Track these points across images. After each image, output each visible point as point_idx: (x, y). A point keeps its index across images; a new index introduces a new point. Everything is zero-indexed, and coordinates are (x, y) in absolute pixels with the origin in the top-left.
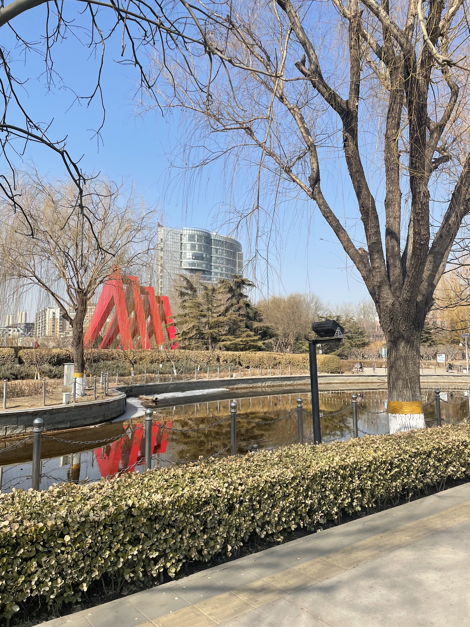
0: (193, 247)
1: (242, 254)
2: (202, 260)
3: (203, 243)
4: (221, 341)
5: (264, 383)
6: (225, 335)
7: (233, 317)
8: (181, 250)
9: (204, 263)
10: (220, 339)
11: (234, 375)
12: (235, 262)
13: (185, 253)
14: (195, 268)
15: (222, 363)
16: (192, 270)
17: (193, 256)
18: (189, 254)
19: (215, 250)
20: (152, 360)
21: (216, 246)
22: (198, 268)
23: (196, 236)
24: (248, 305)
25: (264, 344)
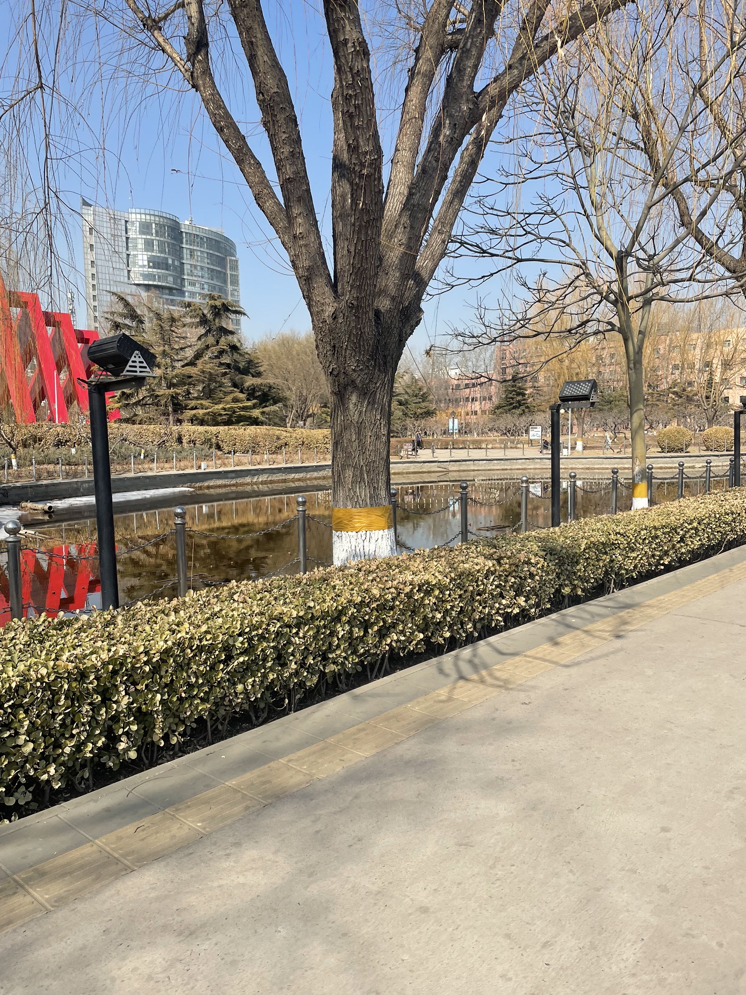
0: (149, 245)
1: (237, 261)
2: (167, 269)
3: (166, 239)
4: (189, 409)
5: (256, 477)
6: (197, 398)
7: (208, 367)
8: (127, 249)
9: (171, 275)
10: (186, 406)
11: (203, 465)
12: (225, 274)
13: (135, 256)
14: (155, 283)
15: (186, 445)
16: (148, 287)
17: (149, 262)
18: (141, 258)
19: (188, 252)
20: (59, 441)
21: (191, 245)
22: (160, 284)
23: (154, 225)
24: (234, 348)
25: (263, 413)
